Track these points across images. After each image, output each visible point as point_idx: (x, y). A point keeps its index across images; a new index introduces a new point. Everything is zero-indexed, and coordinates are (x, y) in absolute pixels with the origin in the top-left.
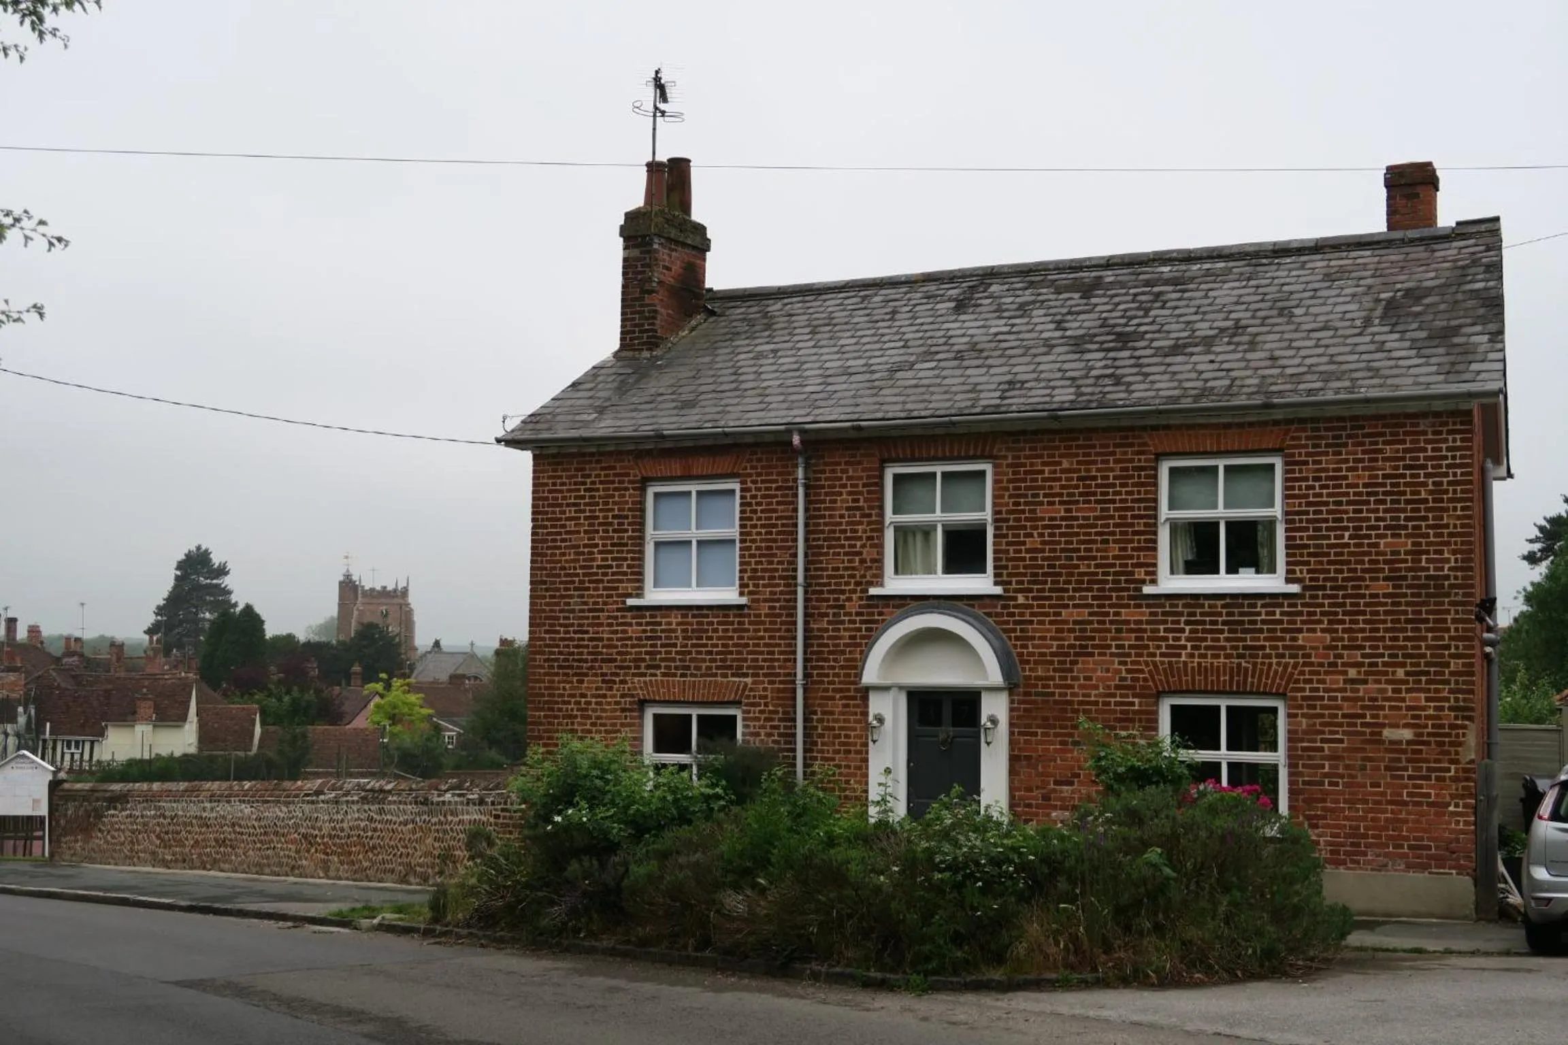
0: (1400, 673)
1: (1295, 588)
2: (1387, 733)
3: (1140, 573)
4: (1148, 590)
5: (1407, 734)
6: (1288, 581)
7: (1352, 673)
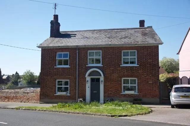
0: (151, 75)
1: (138, 66)
2: (149, 82)
3: (120, 64)
4: (121, 66)
5: (151, 82)
6: (137, 65)
7: (145, 75)
